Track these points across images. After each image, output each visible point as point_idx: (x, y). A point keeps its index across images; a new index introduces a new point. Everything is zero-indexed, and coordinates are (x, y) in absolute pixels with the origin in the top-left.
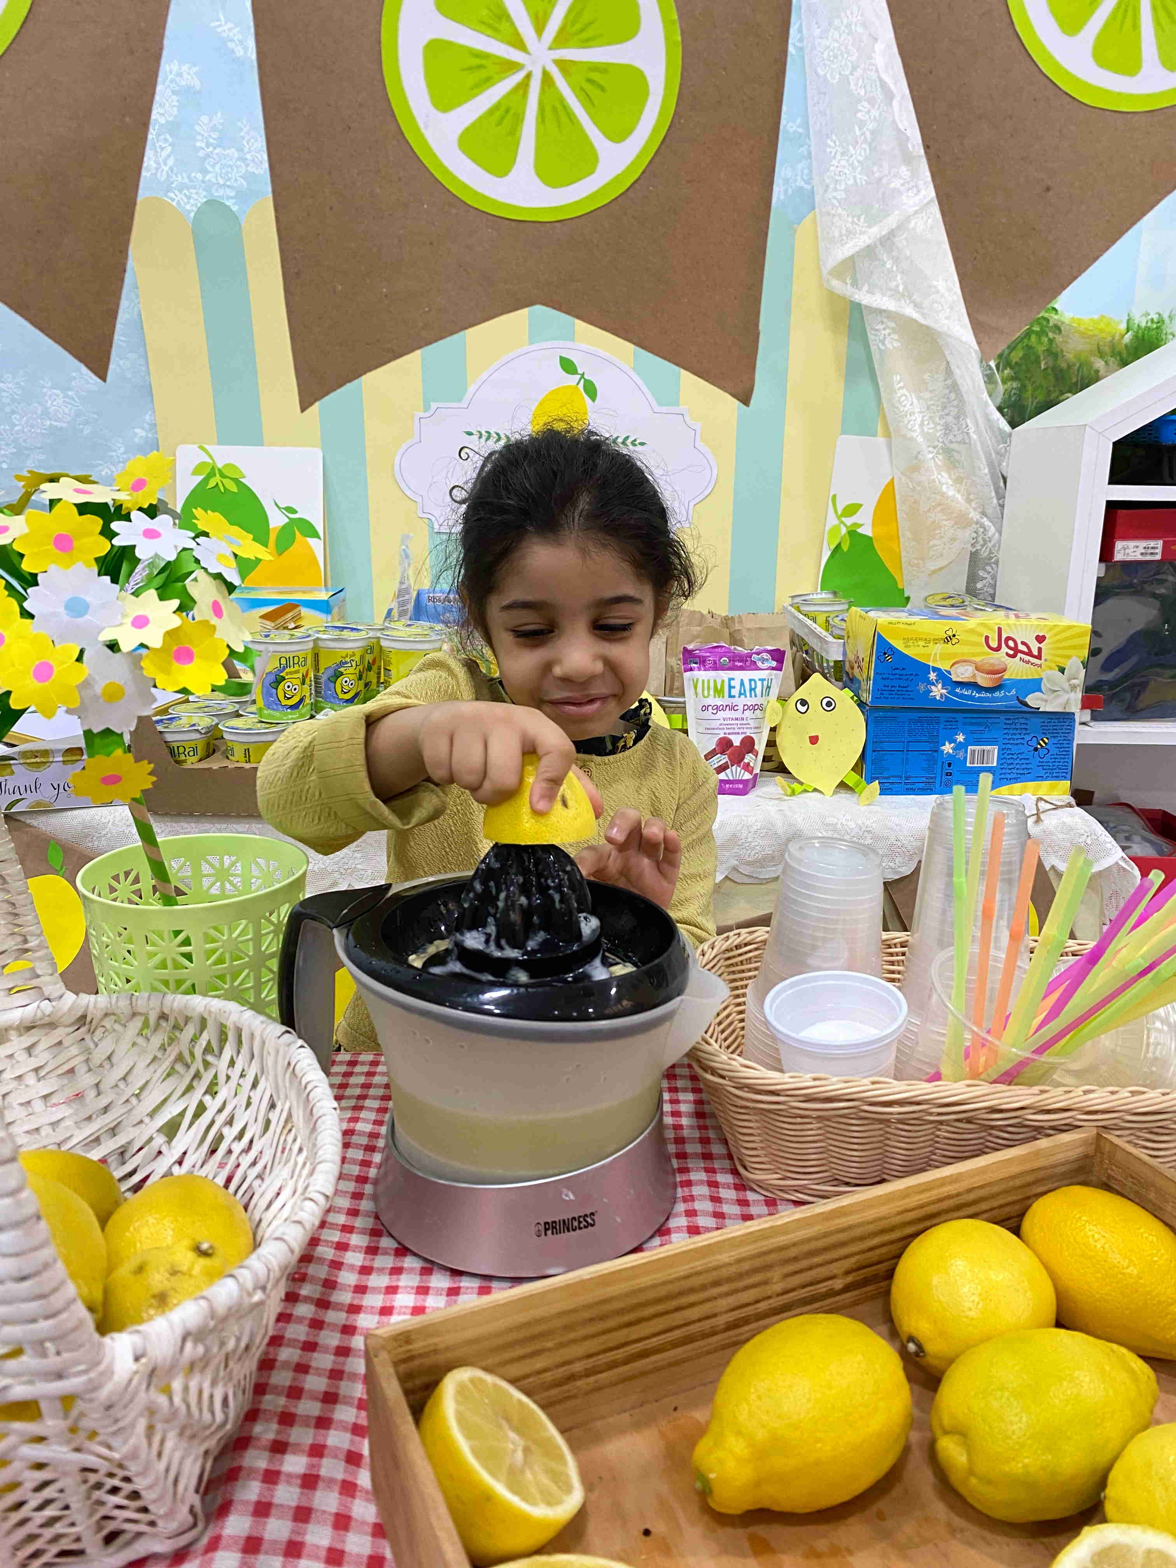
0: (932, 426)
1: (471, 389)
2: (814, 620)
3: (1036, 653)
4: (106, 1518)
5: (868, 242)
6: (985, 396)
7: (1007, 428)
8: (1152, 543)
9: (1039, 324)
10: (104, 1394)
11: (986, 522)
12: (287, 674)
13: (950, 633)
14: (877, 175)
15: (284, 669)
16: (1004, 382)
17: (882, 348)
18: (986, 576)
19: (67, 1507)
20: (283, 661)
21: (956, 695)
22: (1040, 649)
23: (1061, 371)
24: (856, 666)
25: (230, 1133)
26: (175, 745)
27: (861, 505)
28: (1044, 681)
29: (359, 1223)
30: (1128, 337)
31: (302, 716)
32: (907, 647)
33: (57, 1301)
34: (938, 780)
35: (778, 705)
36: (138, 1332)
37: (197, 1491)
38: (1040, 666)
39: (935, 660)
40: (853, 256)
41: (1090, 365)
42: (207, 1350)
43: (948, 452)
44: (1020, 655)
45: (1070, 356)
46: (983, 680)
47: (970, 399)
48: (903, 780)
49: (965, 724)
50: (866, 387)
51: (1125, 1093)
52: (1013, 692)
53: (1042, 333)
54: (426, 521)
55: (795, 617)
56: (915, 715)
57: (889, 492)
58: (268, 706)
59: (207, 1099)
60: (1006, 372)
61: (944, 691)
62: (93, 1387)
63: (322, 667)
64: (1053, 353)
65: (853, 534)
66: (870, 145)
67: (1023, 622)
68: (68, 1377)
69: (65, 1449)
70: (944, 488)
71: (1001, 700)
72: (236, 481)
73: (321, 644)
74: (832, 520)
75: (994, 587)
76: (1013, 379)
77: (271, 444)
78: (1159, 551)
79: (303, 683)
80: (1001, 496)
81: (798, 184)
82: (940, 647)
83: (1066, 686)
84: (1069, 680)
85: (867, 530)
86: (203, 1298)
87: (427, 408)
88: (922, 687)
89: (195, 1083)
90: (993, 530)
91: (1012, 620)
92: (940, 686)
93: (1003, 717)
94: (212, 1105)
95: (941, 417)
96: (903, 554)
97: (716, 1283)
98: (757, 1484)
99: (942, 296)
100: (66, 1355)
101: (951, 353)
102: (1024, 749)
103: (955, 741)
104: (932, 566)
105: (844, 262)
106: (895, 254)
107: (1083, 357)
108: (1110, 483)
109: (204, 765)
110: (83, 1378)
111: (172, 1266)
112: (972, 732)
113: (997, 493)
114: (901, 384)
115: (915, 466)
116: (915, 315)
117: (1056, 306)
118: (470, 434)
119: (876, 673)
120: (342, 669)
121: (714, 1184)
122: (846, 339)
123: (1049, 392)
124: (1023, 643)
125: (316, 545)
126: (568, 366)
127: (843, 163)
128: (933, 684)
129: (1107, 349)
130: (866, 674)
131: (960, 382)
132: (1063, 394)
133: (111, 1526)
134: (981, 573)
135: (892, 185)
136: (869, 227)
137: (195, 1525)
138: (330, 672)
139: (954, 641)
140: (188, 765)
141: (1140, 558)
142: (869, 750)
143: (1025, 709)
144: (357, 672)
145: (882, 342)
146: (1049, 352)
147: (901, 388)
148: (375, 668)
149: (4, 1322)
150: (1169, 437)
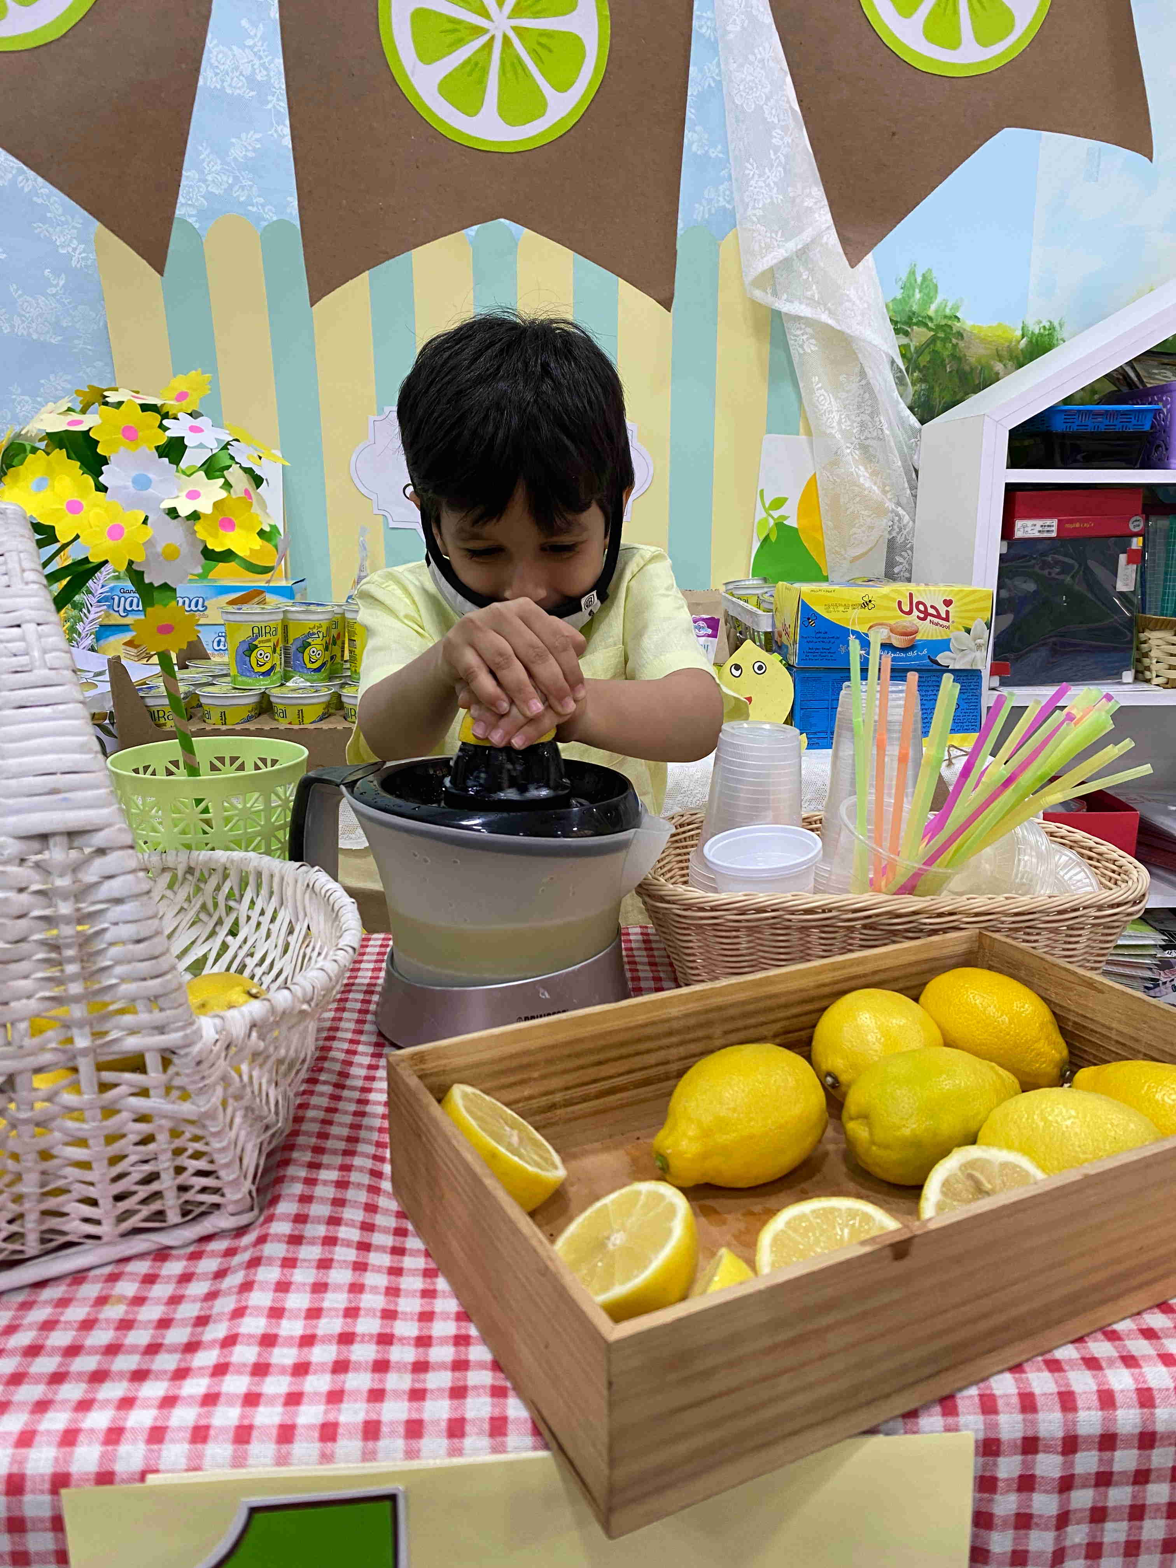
0: (849, 423)
2: (746, 601)
3: (944, 616)
4: (184, 1188)
5: (786, 255)
6: (896, 394)
7: (917, 424)
8: (1048, 522)
9: (944, 331)
10: (195, 1051)
11: (900, 510)
12: (262, 642)
13: (866, 599)
14: (791, 195)
15: (257, 638)
16: (913, 384)
17: (801, 352)
18: (902, 560)
20: (256, 630)
22: (947, 612)
23: (965, 372)
24: (784, 633)
25: (251, 962)
26: (156, 709)
27: (786, 499)
28: (953, 640)
29: (363, 1038)
30: (1023, 342)
31: (272, 682)
32: (827, 611)
33: (164, 963)
36: (214, 1017)
37: (253, 1182)
38: (948, 627)
39: (854, 624)
40: (771, 269)
41: (991, 369)
42: (266, 1048)
43: (864, 448)
44: (929, 618)
45: (973, 360)
46: (898, 641)
47: (882, 398)
50: (789, 389)
51: (1001, 898)
52: (925, 652)
53: (945, 340)
54: (381, 518)
55: (729, 600)
57: (812, 486)
58: (242, 673)
59: (230, 938)
60: (915, 374)
62: (188, 1043)
63: (291, 638)
64: (957, 358)
65: (780, 526)
66: (784, 169)
67: (932, 588)
68: (168, 1033)
69: (162, 1101)
70: (862, 480)
71: (914, 659)
73: (290, 616)
74: (760, 514)
75: (910, 572)
76: (921, 380)
78: (1055, 528)
79: (274, 652)
80: (913, 488)
81: (721, 204)
82: (858, 613)
83: (972, 645)
84: (974, 639)
85: (792, 522)
86: (266, 999)
88: (842, 649)
89: (217, 929)
90: (906, 519)
91: (922, 587)
94: (235, 943)
95: (857, 415)
96: (826, 541)
97: (670, 1034)
98: (705, 1156)
99: (854, 304)
101: (865, 356)
104: (853, 553)
105: (763, 274)
106: (810, 266)
107: (983, 361)
108: (1009, 467)
110: (181, 1034)
111: (229, 1003)
113: (910, 484)
114: (820, 385)
115: (835, 460)
116: (830, 322)
117: (958, 315)
119: (801, 637)
120: (310, 640)
122: (768, 346)
123: (953, 392)
124: (932, 607)
127: (761, 184)
129: (1005, 353)
130: (792, 639)
131: (872, 382)
132: (965, 393)
134: (898, 558)
135: (806, 204)
136: (787, 240)
137: (252, 1209)
138: (299, 643)
139: (871, 606)
140: (170, 728)
141: (1037, 535)
142: (797, 708)
143: (935, 667)
144: (324, 642)
145: (801, 346)
146: (953, 356)
147: (820, 389)
148: (339, 642)
149: (123, 980)
150: (1059, 425)
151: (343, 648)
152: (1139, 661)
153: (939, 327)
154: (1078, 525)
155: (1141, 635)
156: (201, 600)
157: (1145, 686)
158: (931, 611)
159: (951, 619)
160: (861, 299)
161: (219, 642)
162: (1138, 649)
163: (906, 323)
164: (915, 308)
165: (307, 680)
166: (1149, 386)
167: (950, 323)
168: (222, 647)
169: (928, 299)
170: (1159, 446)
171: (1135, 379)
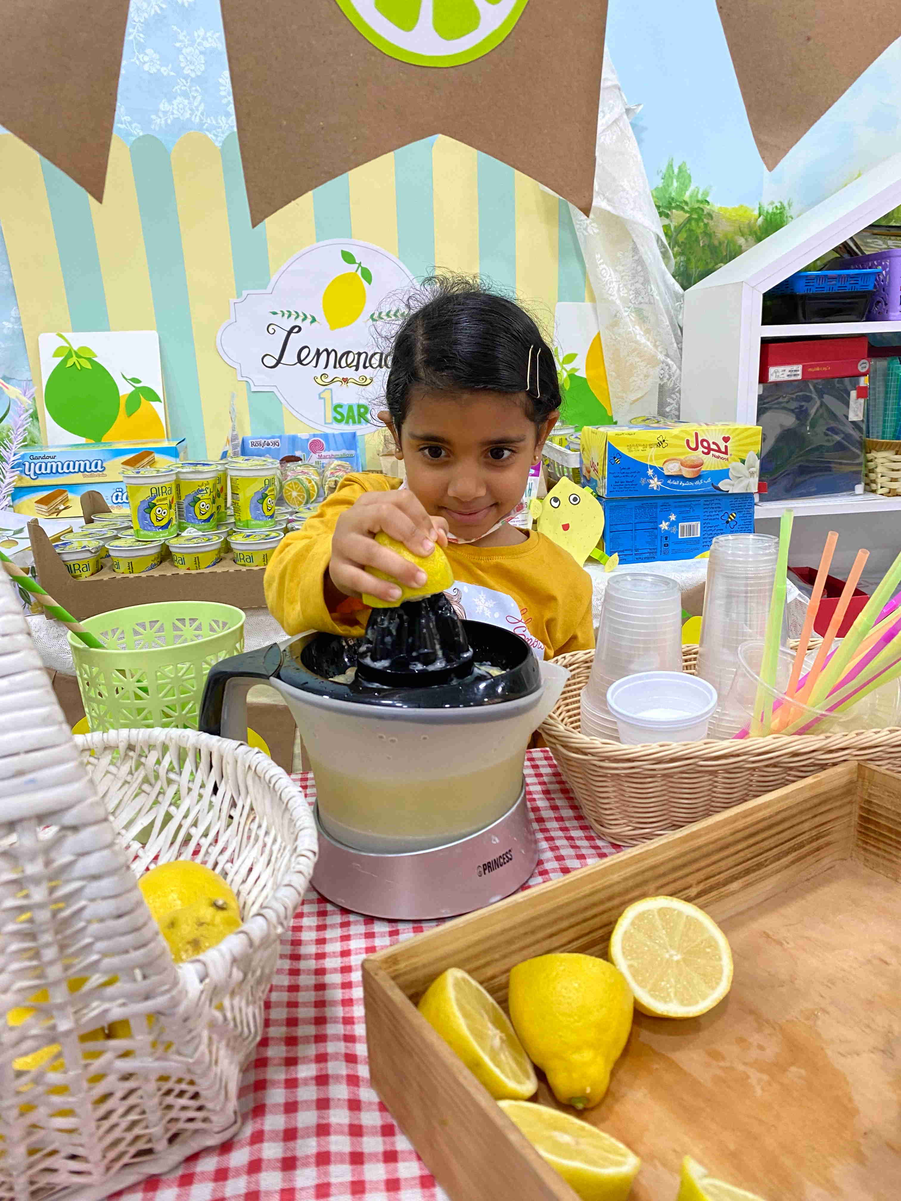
0: (626, 291)
1: (274, 278)
3: (723, 450)
4: (171, 1120)
6: (663, 266)
7: (681, 290)
8: (795, 367)
9: (697, 213)
10: (181, 1009)
11: (670, 361)
12: (157, 501)
13: (661, 439)
15: (155, 497)
16: (675, 258)
17: (586, 234)
18: (671, 401)
19: (143, 1112)
20: (154, 491)
21: (668, 485)
22: (726, 447)
23: (715, 247)
24: (592, 469)
25: (197, 833)
26: (72, 563)
27: (576, 355)
28: (731, 470)
30: (761, 220)
31: (170, 534)
32: (630, 451)
33: (147, 932)
34: (659, 549)
35: (538, 502)
36: (198, 961)
37: (237, 1096)
38: (727, 459)
39: (651, 460)
41: (735, 242)
43: (639, 312)
44: (712, 452)
45: (720, 236)
46: (687, 473)
47: (652, 269)
48: (634, 552)
49: (676, 507)
50: (575, 265)
52: (709, 480)
53: (699, 220)
54: (245, 384)
56: (639, 503)
57: (597, 343)
58: (144, 528)
60: (676, 249)
61: (659, 483)
62: (175, 1003)
63: (183, 495)
64: (707, 234)
65: (572, 376)
67: (713, 428)
68: (155, 997)
69: (150, 1060)
70: (638, 337)
71: (701, 487)
72: (90, 360)
73: (181, 476)
75: (678, 409)
76: (682, 254)
77: (115, 330)
78: (800, 372)
79: (170, 507)
80: (679, 342)
82: (655, 451)
83: (747, 473)
84: (748, 469)
85: (582, 374)
86: (242, 932)
87: (239, 295)
88: (643, 481)
89: (160, 800)
90: (674, 367)
91: (704, 427)
92: (656, 479)
93: (702, 500)
94: (178, 814)
95: (632, 284)
96: (610, 389)
99: (627, 193)
100: (154, 979)
101: (637, 236)
102: (720, 522)
103: (669, 520)
104: (633, 397)
107: (729, 236)
108: (763, 324)
109: (94, 578)
110: (167, 996)
111: (198, 919)
112: (681, 512)
113: (676, 339)
114: (602, 261)
115: (615, 322)
116: (609, 208)
117: (708, 199)
118: (275, 313)
119: (609, 473)
120: (199, 496)
121: (570, 838)
122: (557, 229)
123: (707, 263)
124: (714, 443)
125: (159, 407)
126: (348, 257)
128: (651, 478)
129: (746, 230)
130: (601, 475)
131: (645, 257)
132: (716, 264)
133: (175, 1128)
134: (669, 400)
137: (235, 1122)
138: (190, 499)
139: (664, 445)
140: (83, 579)
141: (787, 378)
142: (608, 532)
143: (718, 492)
144: (211, 497)
145: (586, 229)
146: (706, 233)
147: (602, 263)
148: (222, 495)
149: (105, 954)
150: (801, 289)
151: (226, 499)
152: (867, 476)
153: (693, 210)
154: (818, 369)
155: (868, 455)
156: (100, 462)
157: (872, 496)
158: (713, 447)
159: (729, 453)
160: (632, 188)
161: (117, 496)
162: (866, 466)
163: (666, 207)
164: (673, 194)
165: (199, 530)
166: (867, 253)
167: (701, 206)
168: (119, 500)
169: (684, 187)
170: (879, 302)
171: (854, 248)
